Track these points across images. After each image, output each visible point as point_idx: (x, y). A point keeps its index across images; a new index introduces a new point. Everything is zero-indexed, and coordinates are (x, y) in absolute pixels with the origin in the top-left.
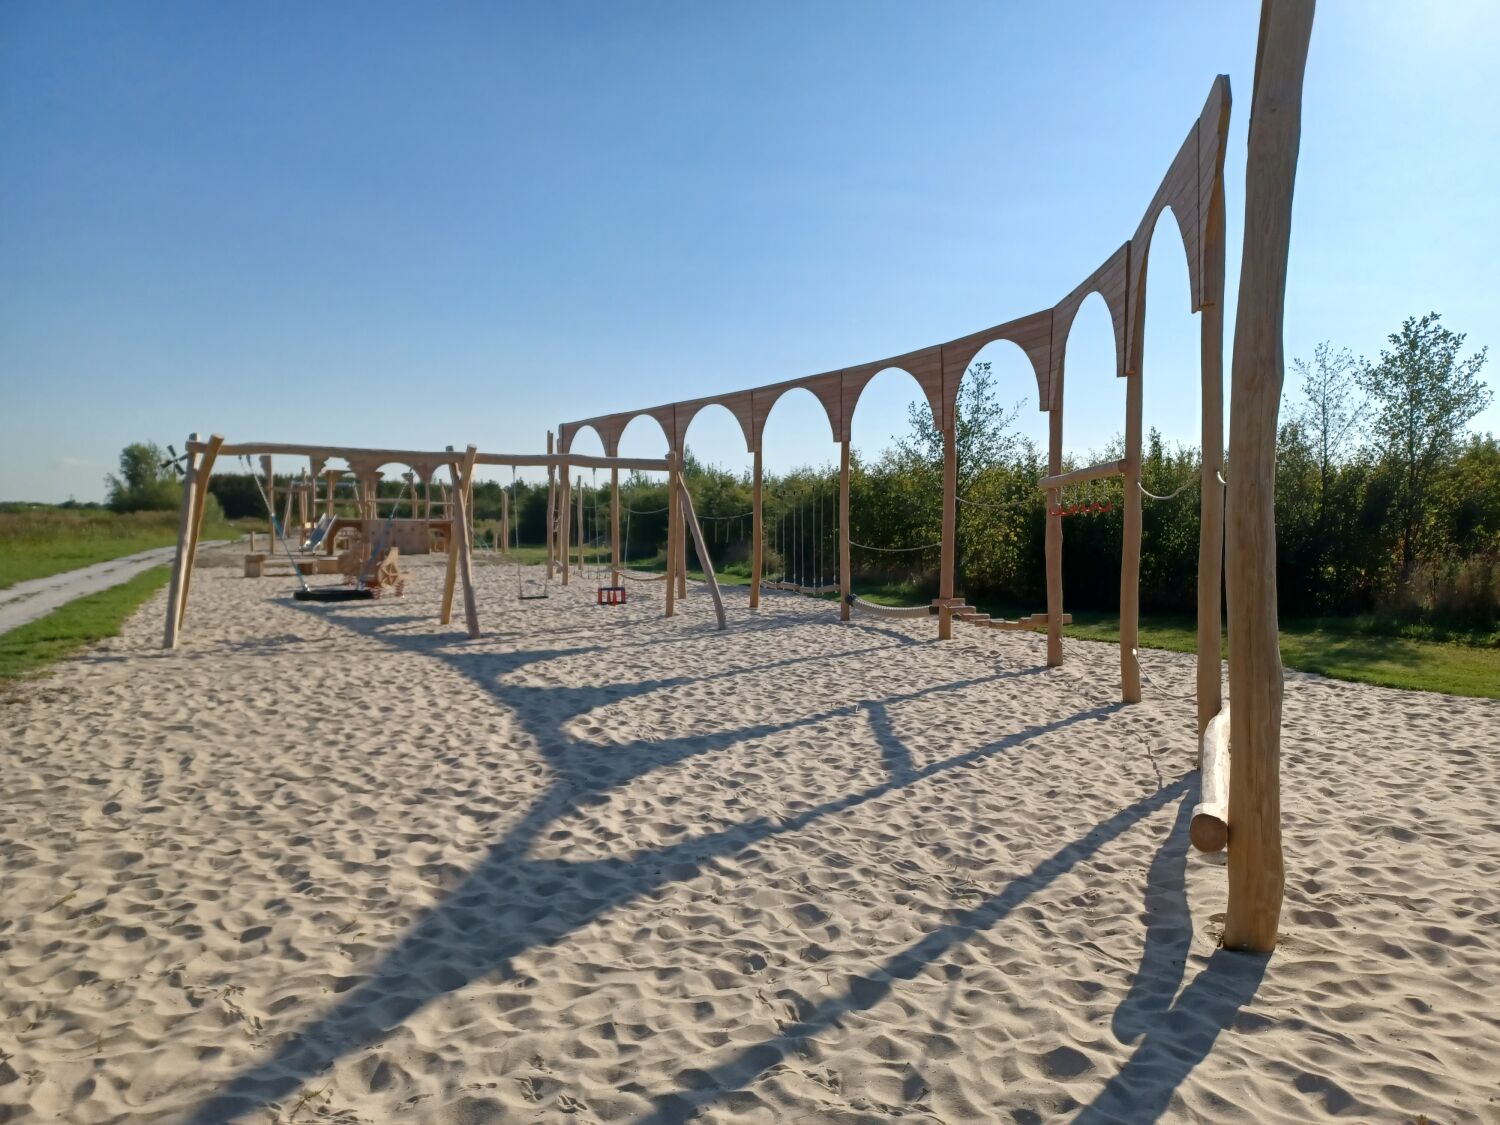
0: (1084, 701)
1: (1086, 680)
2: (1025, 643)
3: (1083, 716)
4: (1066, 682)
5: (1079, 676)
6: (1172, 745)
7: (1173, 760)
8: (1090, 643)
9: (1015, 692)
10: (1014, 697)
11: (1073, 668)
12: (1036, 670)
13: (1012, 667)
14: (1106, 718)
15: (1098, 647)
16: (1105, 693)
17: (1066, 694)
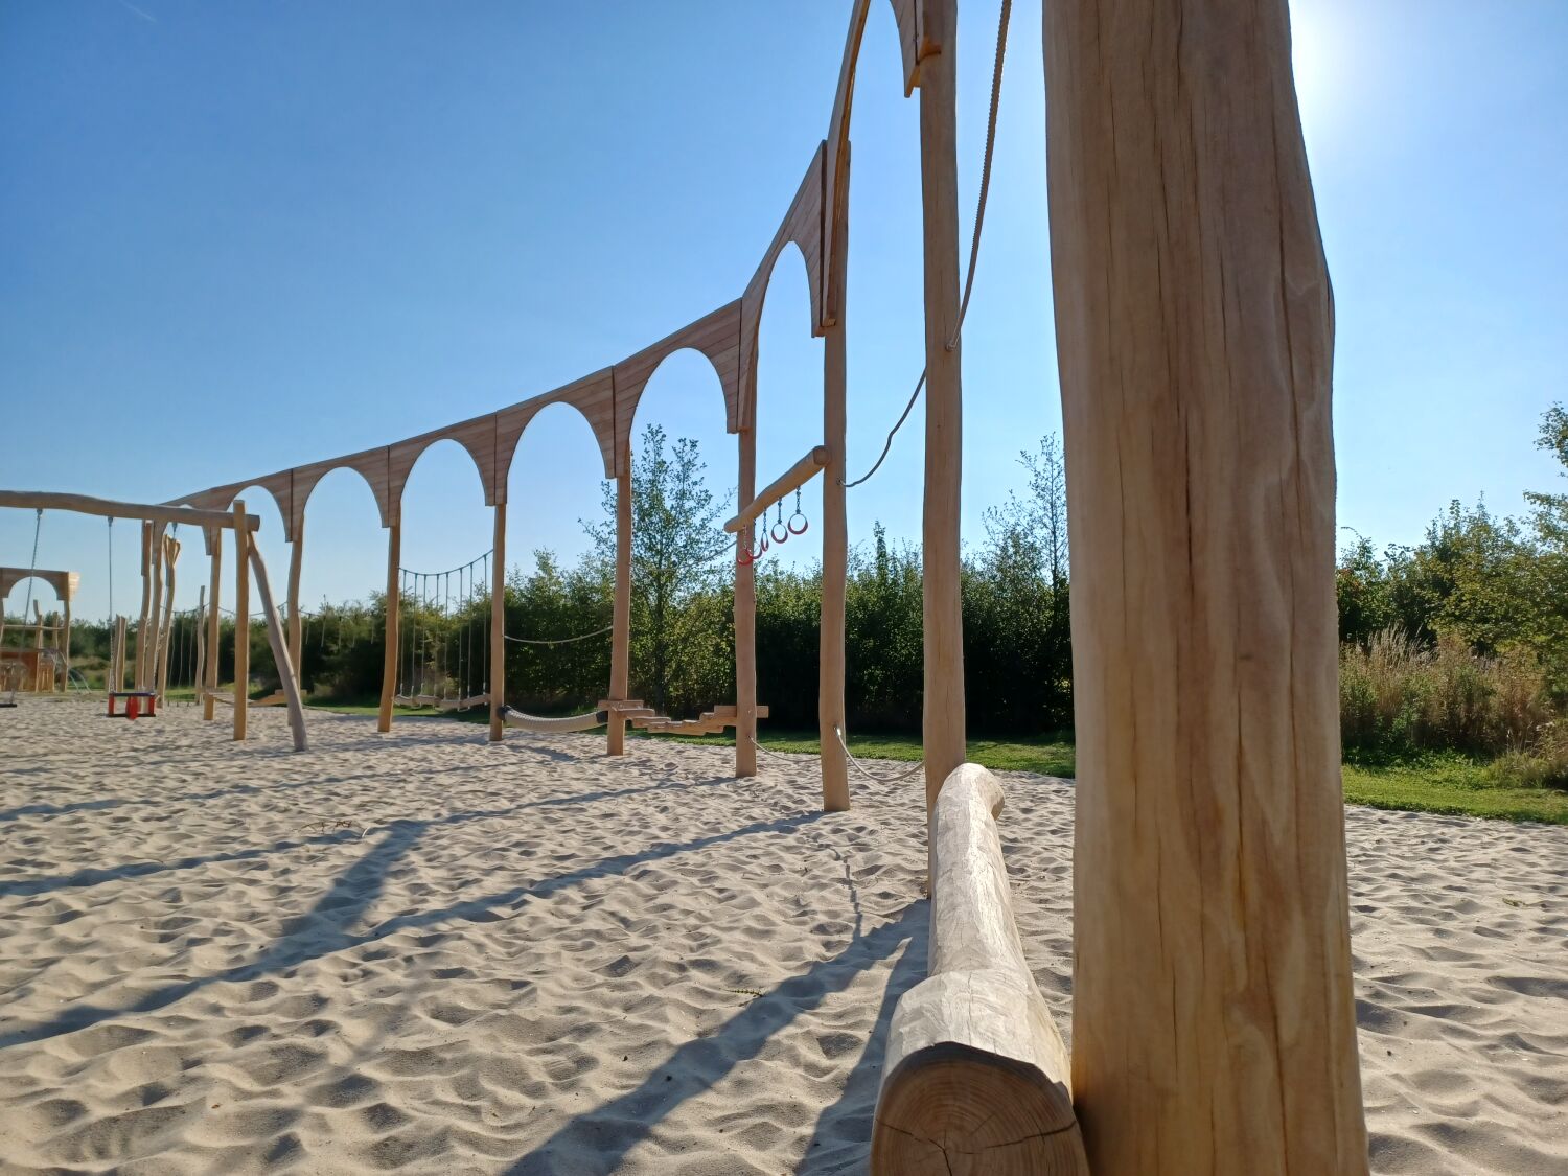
0: (767, 811)
1: (780, 789)
3: (760, 827)
4: (753, 793)
5: (772, 785)
6: (887, 861)
7: (886, 885)
9: (669, 804)
10: (663, 810)
11: (765, 779)
12: (717, 781)
14: (792, 831)
16: (800, 802)
17: (746, 805)
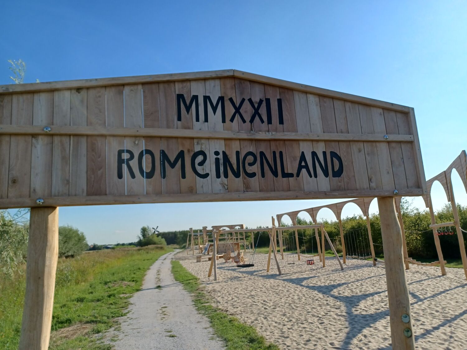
0: (457, 284)
1: (455, 278)
2: (432, 269)
3: (458, 287)
4: (450, 279)
5: (453, 277)
8: (452, 268)
9: (436, 282)
10: (437, 283)
11: (449, 275)
12: (439, 277)
13: (432, 276)
14: (465, 287)
15: (456, 270)
16: (462, 281)
17: (451, 282)
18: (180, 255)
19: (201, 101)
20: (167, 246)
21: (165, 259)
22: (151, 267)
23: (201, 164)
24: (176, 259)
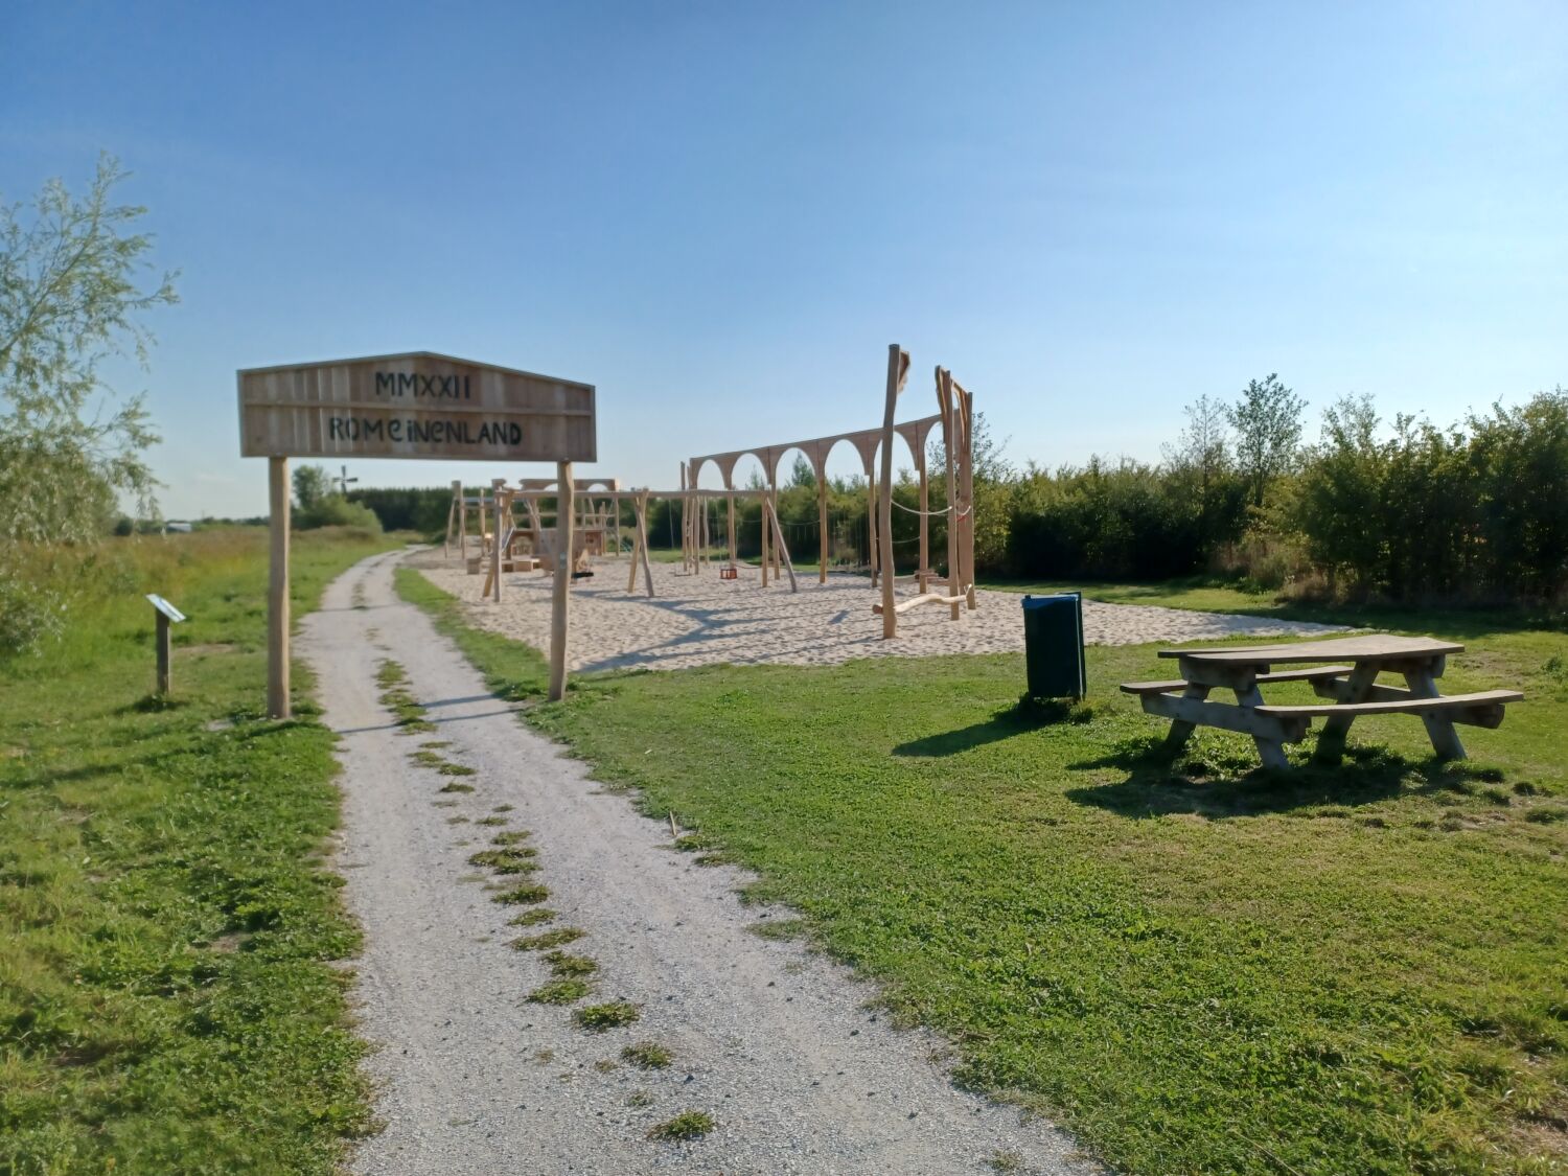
18: (425, 558)
19: (396, 377)
20: (385, 535)
21: (377, 565)
22: (337, 580)
23: (397, 430)
24: (411, 566)
